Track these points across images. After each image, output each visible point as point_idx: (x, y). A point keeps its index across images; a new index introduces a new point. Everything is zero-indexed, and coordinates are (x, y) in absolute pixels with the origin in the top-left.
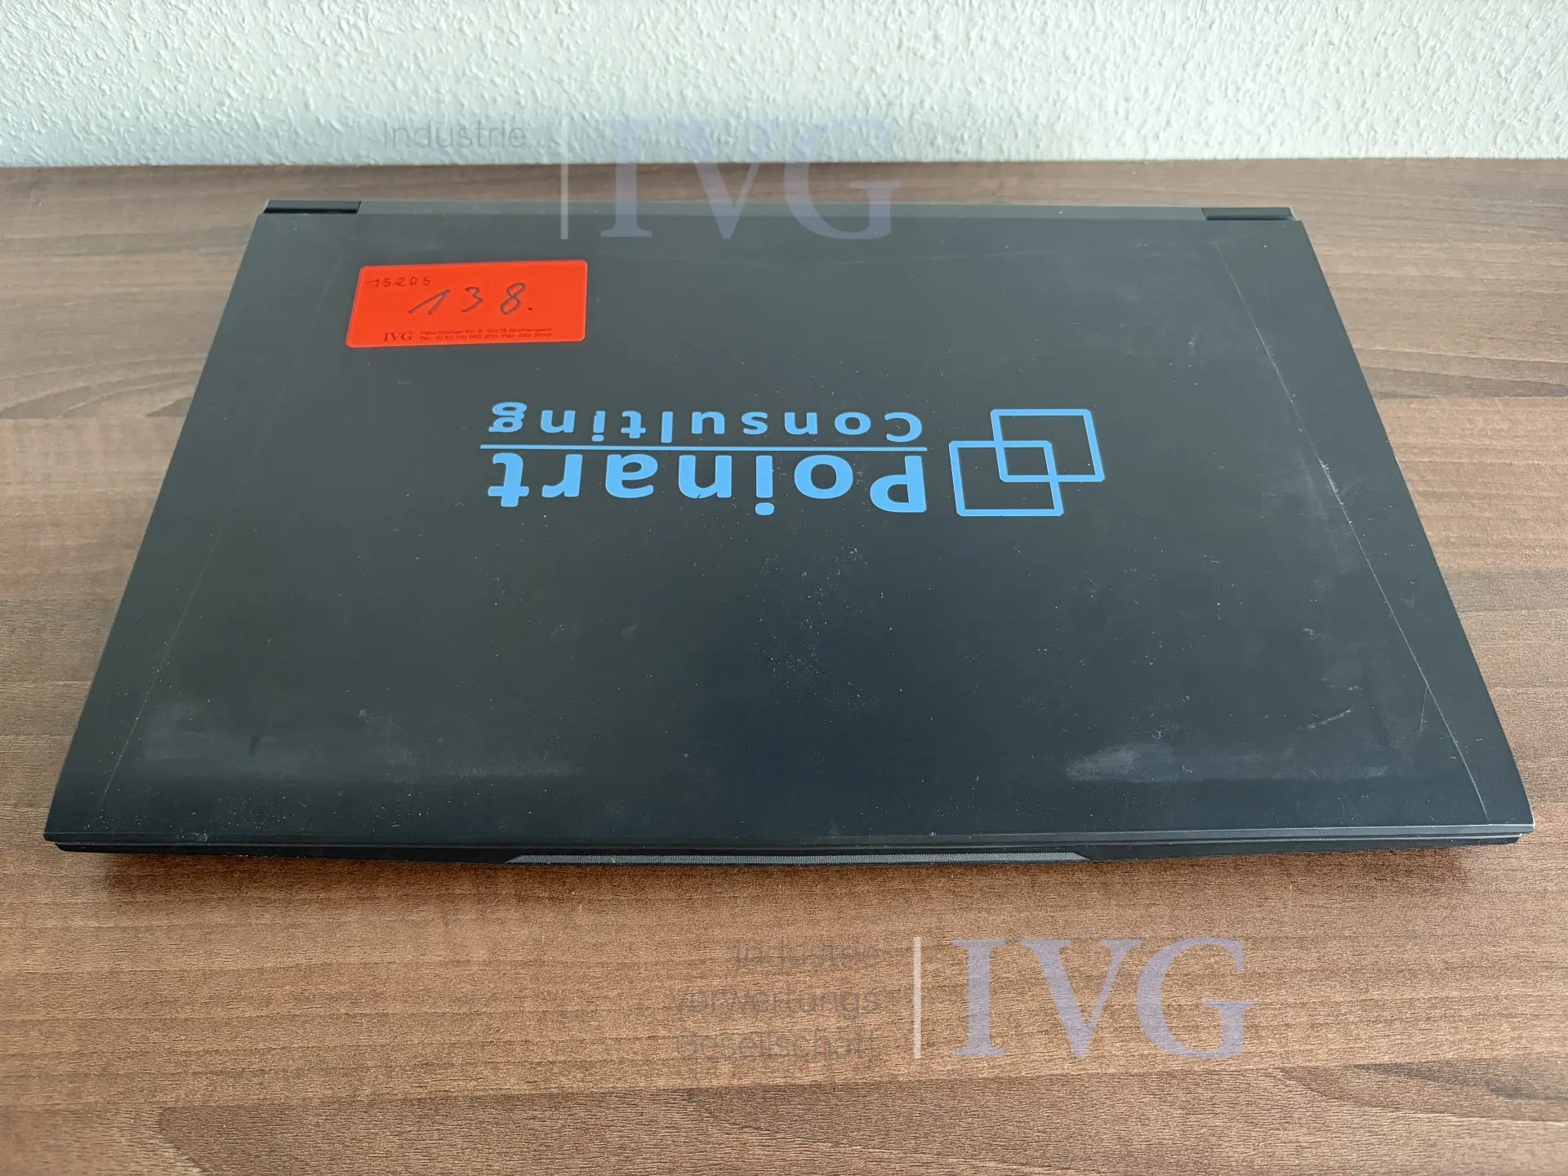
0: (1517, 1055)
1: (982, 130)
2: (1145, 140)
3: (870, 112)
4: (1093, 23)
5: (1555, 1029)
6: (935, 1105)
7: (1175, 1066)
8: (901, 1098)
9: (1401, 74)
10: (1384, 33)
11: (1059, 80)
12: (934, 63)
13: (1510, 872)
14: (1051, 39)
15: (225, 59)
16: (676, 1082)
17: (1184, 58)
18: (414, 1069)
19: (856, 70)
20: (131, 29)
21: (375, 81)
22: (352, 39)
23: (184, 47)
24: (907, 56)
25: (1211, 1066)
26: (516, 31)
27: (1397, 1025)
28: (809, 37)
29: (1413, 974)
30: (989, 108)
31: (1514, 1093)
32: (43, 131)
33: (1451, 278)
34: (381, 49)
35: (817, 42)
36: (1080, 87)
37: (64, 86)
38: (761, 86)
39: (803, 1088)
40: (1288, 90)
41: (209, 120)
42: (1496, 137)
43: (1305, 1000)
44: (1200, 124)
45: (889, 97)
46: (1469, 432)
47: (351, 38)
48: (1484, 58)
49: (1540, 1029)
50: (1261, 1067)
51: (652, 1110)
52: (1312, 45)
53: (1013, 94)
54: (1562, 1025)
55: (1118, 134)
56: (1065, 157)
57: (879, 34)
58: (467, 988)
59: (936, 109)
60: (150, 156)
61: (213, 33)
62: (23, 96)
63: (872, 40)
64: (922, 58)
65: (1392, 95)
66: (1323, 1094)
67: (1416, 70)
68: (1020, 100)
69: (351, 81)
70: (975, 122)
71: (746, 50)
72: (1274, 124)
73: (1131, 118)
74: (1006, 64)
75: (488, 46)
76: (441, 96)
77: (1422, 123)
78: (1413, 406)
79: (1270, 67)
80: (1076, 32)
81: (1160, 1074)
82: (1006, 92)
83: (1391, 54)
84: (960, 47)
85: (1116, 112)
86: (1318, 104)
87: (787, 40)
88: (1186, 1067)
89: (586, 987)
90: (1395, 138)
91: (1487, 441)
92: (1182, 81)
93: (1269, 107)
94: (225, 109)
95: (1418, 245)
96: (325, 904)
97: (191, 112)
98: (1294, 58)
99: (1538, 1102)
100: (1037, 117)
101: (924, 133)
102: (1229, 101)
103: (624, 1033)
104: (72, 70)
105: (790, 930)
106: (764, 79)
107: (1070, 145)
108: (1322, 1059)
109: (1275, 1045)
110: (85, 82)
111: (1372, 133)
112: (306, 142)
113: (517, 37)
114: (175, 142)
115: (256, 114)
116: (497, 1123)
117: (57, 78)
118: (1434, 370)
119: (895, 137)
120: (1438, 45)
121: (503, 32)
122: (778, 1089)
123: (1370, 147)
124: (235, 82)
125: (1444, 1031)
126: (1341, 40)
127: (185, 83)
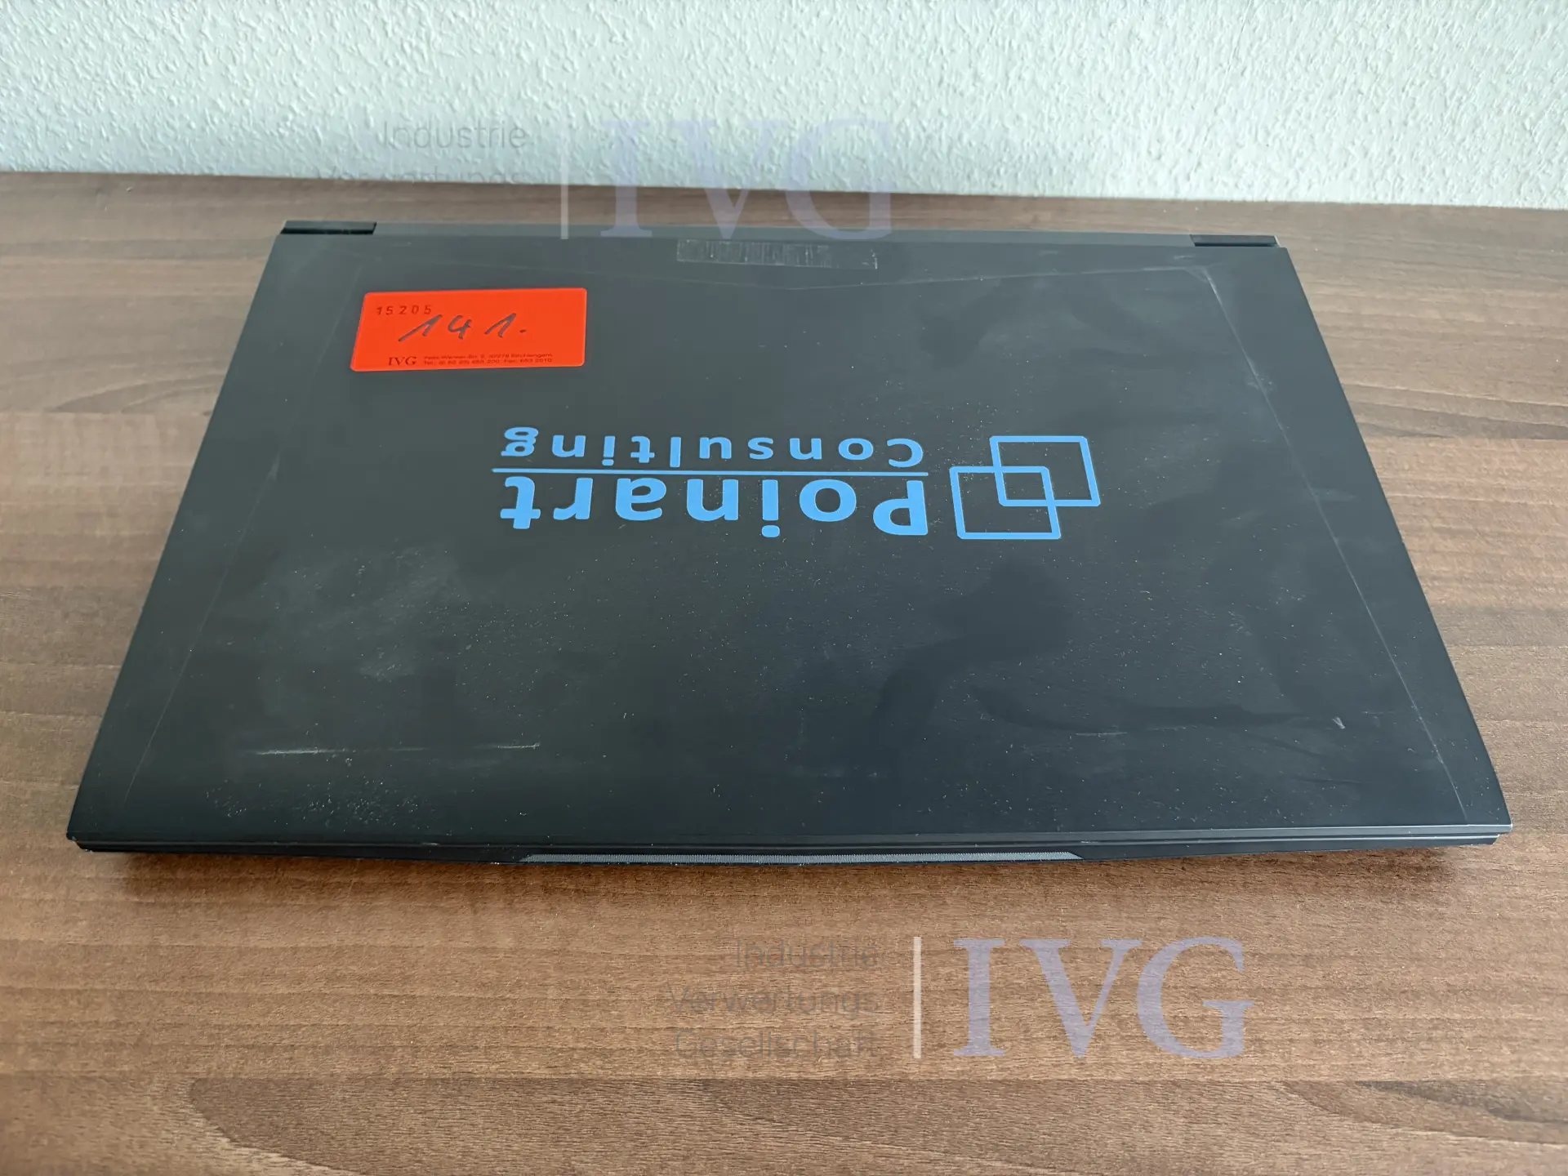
0: (1516, 1078)
1: (1018, 165)
2: (1176, 179)
3: (910, 144)
4: (1128, 67)
5: (1554, 1054)
6: (945, 1105)
7: (1180, 1075)
8: (910, 1096)
9: (1428, 123)
10: (1412, 83)
11: (1094, 120)
12: (973, 100)
13: (1514, 900)
14: (1087, 79)
15: (291, 76)
16: (693, 1073)
17: (1216, 104)
18: (437, 1050)
19: (897, 104)
20: (201, 43)
21: (433, 101)
22: (415, 62)
23: (252, 63)
24: (947, 94)
25: (1215, 1077)
26: (571, 58)
27: (1399, 1043)
28: (853, 71)
29: (1417, 995)
30: (1025, 144)
31: (1513, 1114)
32: (111, 138)
33: (1472, 322)
34: (441, 71)
35: (860, 77)
36: (1114, 127)
37: (134, 96)
38: (805, 117)
39: (816, 1083)
40: (1317, 137)
41: (272, 134)
42: (1520, 187)
43: (1310, 1016)
44: (1230, 166)
45: (929, 131)
46: (1485, 472)
47: (411, 59)
48: (1510, 110)
49: (1539, 1053)
50: (1264, 1079)
51: (670, 1098)
52: (1342, 93)
53: (1049, 132)
54: (1561, 1051)
55: (1150, 173)
56: (1098, 194)
57: (921, 72)
58: (492, 974)
59: (974, 144)
60: (213, 165)
61: (280, 50)
62: (95, 104)
63: (914, 77)
64: (962, 94)
65: (1418, 144)
66: (1324, 1108)
67: (1442, 120)
68: (1056, 138)
69: (411, 101)
70: (1011, 158)
71: (791, 81)
72: (1302, 169)
73: (1163, 158)
74: (1043, 102)
75: (544, 70)
76: (497, 118)
77: (1448, 172)
78: (1431, 445)
79: (1299, 114)
80: (1112, 75)
81: (1165, 1083)
82: (1043, 130)
83: (1418, 105)
84: (999, 85)
85: (1149, 153)
86: (1346, 150)
87: (832, 74)
88: (1190, 1078)
89: (609, 978)
90: (1421, 186)
91: (1503, 482)
92: (1213, 124)
93: (1298, 152)
94: (288, 124)
95: (1441, 289)
96: (358, 889)
97: (255, 126)
98: (1324, 106)
99: (1535, 1124)
100: (1072, 154)
101: (962, 167)
102: (1259, 145)
103: (644, 1023)
104: (143, 81)
105: (809, 929)
106: (808, 110)
107: (1103, 184)
108: (1324, 1075)
109: (1278, 1059)
110: (154, 91)
111: (1398, 180)
112: (365, 158)
113: (572, 63)
114: (237, 153)
115: (318, 129)
116: (518, 1105)
117: (128, 88)
118: (1453, 410)
119: (933, 170)
120: (1464, 98)
121: (558, 58)
122: (792, 1083)
123: (1396, 194)
124: (299, 98)
125: (1445, 1053)
126: (1370, 89)
127: (251, 98)
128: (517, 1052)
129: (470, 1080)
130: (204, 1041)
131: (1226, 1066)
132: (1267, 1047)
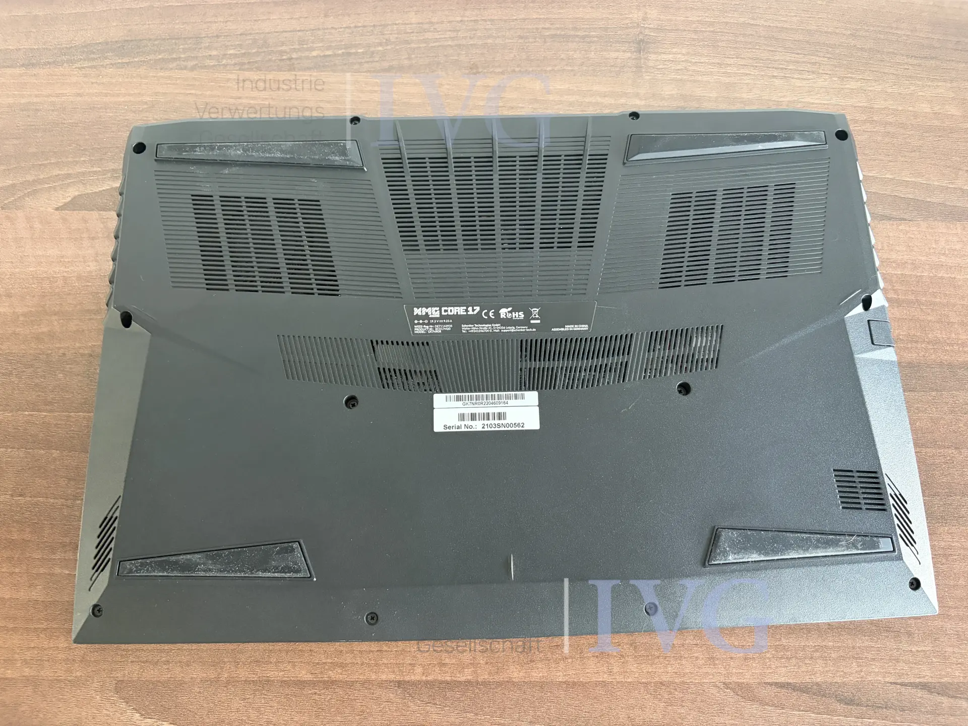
128: (294, 666)
129: (268, 681)
130: (119, 658)
131: (692, 673)
132: (717, 662)
